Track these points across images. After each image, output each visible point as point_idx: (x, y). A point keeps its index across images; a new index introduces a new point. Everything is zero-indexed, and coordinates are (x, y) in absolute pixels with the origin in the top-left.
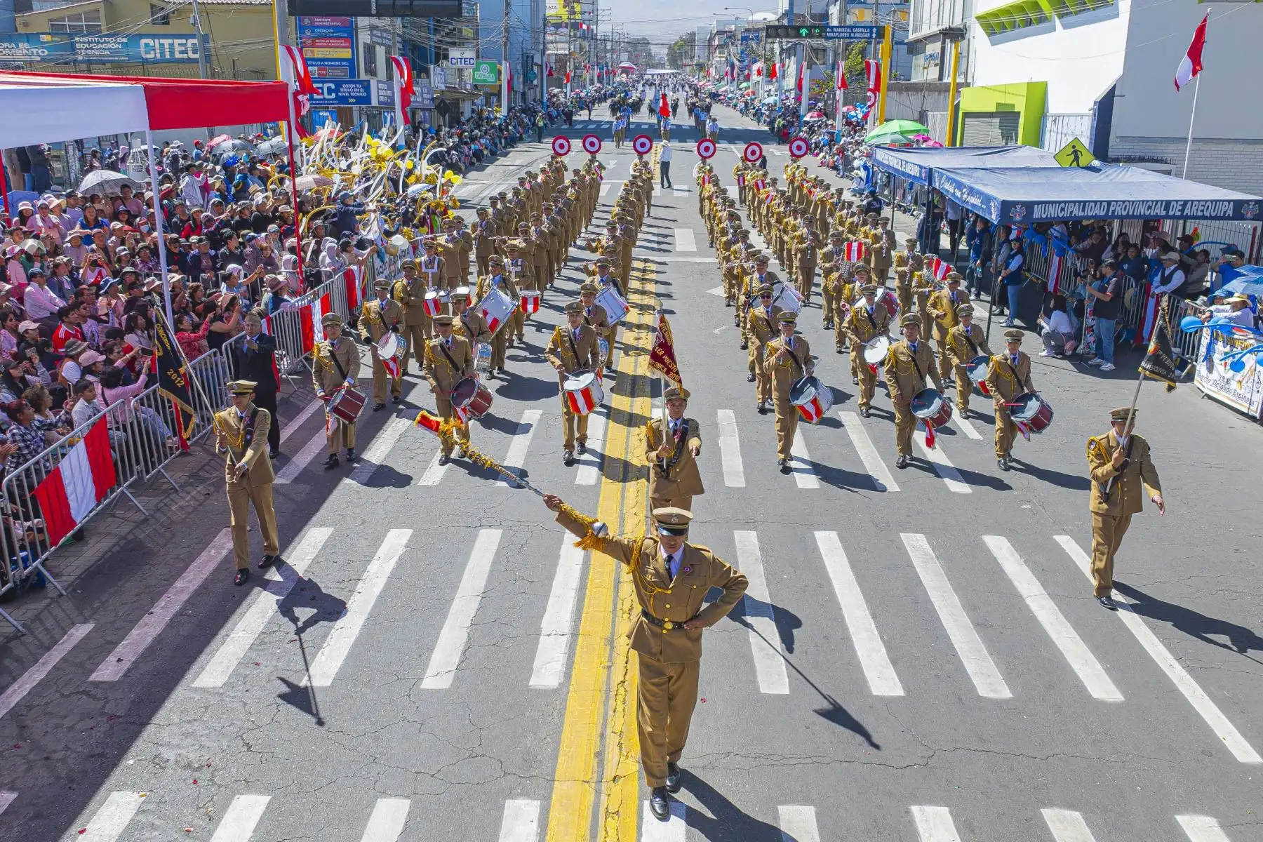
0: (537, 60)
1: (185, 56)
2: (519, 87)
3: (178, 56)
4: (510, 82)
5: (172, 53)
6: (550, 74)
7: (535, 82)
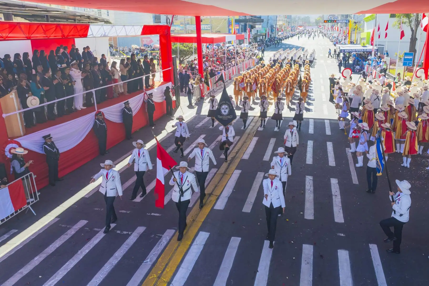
0: (274, 26)
1: (207, 29)
2: (270, 33)
3: (206, 29)
4: (268, 33)
5: (205, 28)
6: (278, 30)
7: (274, 32)
